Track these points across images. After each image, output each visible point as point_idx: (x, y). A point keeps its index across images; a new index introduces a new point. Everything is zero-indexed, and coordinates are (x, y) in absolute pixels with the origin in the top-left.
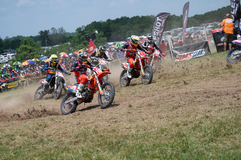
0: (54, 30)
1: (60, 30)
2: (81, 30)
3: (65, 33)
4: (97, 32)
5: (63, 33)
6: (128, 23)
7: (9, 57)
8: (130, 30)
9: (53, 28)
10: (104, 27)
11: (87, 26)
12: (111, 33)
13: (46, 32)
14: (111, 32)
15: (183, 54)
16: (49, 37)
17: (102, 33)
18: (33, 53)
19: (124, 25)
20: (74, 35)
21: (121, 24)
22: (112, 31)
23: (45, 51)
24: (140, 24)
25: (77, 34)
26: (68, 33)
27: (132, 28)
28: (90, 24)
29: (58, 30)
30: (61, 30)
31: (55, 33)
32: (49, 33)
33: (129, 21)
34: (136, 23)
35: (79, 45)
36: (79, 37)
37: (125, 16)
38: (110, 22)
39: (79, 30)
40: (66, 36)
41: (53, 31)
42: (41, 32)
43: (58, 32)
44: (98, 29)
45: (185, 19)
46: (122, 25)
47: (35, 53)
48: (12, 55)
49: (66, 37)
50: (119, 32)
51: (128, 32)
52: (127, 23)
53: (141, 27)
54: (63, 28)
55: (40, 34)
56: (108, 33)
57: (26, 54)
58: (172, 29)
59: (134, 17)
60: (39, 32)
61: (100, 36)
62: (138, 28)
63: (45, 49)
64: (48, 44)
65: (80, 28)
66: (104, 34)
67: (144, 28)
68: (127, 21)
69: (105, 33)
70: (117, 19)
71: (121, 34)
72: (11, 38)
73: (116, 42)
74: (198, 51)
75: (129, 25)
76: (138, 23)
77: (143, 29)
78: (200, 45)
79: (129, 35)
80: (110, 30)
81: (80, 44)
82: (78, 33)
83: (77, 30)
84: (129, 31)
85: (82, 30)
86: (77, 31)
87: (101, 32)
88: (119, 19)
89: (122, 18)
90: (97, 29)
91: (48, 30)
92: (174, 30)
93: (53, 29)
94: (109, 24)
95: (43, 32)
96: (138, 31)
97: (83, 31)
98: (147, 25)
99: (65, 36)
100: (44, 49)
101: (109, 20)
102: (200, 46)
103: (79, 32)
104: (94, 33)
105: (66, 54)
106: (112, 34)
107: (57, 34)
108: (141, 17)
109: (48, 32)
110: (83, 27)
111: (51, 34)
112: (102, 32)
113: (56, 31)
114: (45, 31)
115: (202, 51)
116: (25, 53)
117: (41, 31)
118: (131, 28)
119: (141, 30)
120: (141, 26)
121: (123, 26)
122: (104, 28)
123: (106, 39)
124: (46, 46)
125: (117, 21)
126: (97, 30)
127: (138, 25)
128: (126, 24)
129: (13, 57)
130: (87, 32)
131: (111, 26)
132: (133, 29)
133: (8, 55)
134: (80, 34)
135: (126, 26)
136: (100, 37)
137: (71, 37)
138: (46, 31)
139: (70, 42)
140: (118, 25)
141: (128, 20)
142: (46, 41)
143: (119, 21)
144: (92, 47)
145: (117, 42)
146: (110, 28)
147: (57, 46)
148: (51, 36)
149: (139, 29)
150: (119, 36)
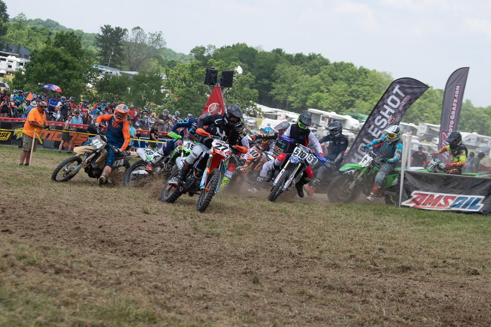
0: (139, 34)
1: (153, 39)
2: (203, 52)
3: (164, 49)
4: (239, 70)
5: (158, 47)
6: (321, 73)
7: (11, 64)
8: (322, 92)
9: (138, 28)
10: (261, 64)
12: (274, 85)
13: (120, 32)
14: (274, 81)
15: (430, 193)
16: (121, 47)
17: (251, 77)
18: (71, 72)
19: (311, 75)
20: (182, 61)
21: (304, 71)
22: (276, 81)
23: (100, 77)
24: (350, 85)
25: (191, 60)
26: (170, 50)
27: (329, 87)
28: (229, 47)
29: (148, 36)
30: (155, 37)
31: (138, 42)
32: (124, 36)
33: (326, 68)
34: (341, 79)
36: (193, 68)
37: (319, 55)
38: (279, 55)
39: (199, 52)
40: (163, 57)
41: (135, 34)
42: (107, 30)
43: (147, 41)
44: (246, 65)
45: (454, 109)
46: (307, 72)
47: (75, 73)
48: (19, 60)
49: (162, 59)
50: (293, 86)
51: (314, 94)
52: (319, 72)
53: (351, 92)
54: (162, 36)
55: (103, 32)
56: (266, 82)
57: (54, 70)
58: (423, 121)
59: (342, 64)
60: (102, 28)
61: (244, 82)
62: (344, 93)
63: (104, 73)
64: (112, 63)
65: (204, 48)
66: (256, 80)
67: (358, 97)
68: (321, 68)
69: (258, 79)
70: (299, 56)
71: (297, 94)
72: (30, 21)
73: (278, 110)
74: (469, 197)
75: (323, 79)
76: (347, 80)
77: (353, 99)
78: (476, 183)
79: (314, 101)
80: (273, 75)
82: (194, 58)
83: (193, 51)
84: (318, 93)
85: (205, 55)
86: (193, 54)
87: (248, 74)
88: (305, 56)
89: (312, 58)
90: (241, 64)
91: (125, 30)
92: (429, 126)
93: (138, 31)
94: (277, 60)
95: (113, 29)
96: (340, 101)
97: (209, 56)
98: (365, 93)
99: (161, 56)
100: (101, 71)
101: (279, 51)
102: (476, 185)
103: (197, 57)
104: (231, 70)
106: (274, 88)
107: (142, 46)
108: (358, 68)
109: (123, 33)
110: (210, 47)
111: (129, 41)
112: (252, 74)
113: (143, 38)
114: (116, 28)
115: (477, 201)
116: (53, 66)
117: (107, 25)
118: (327, 88)
119: (349, 101)
120: (350, 90)
121: (308, 76)
122: (261, 67)
123: (257, 95)
124: (107, 65)
125: (299, 59)
126: (241, 66)
127: (345, 85)
128: (316, 74)
129: (22, 67)
130: (216, 63)
131: (279, 67)
132: (329, 91)
133: (9, 58)
134: (198, 64)
135: (315, 77)
138: (118, 29)
140: (298, 70)
141: (325, 66)
142: (113, 53)
143: (302, 63)
144: (216, 104)
145: (280, 110)
146: (276, 71)
148: (129, 45)
149: (343, 95)
150: (291, 98)
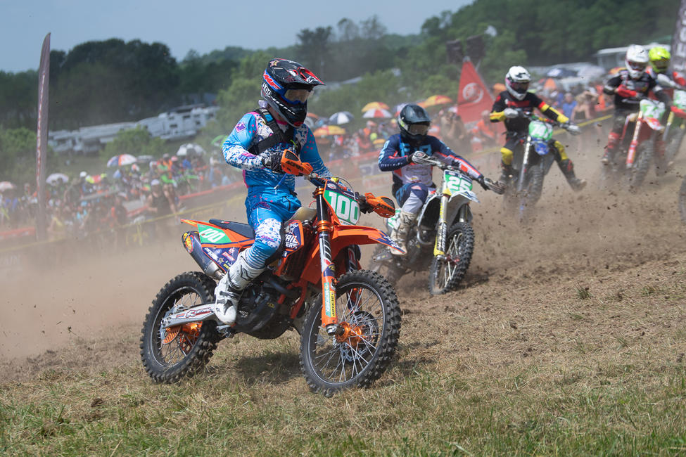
0: (348, 28)
1: (367, 28)
2: (438, 24)
3: (387, 36)
4: (491, 31)
5: (377, 37)
7: (198, 119)
8: (609, 24)
9: (344, 20)
10: (518, 14)
11: (461, 12)
12: (542, 35)
13: (322, 34)
14: (541, 31)
16: (330, 52)
17: (509, 36)
19: (588, 7)
22: (544, 29)
25: (425, 38)
26: (394, 35)
27: (616, 15)
28: (469, 6)
30: (370, 25)
31: (351, 38)
32: (329, 37)
35: (432, 77)
36: (431, 49)
39: (432, 25)
40: (388, 47)
41: (344, 29)
42: (306, 35)
43: (361, 33)
44: (499, 22)
46: (580, 6)
48: (206, 111)
50: (568, 30)
51: (599, 31)
53: (647, 12)
54: (378, 21)
55: (302, 40)
56: (531, 35)
60: (298, 35)
61: (502, 45)
62: (638, 15)
65: (437, 19)
66: (518, 37)
69: (519, 34)
71: (577, 38)
72: (205, 56)
75: (604, 7)
77: (652, 20)
79: (603, 40)
80: (537, 23)
81: (434, 73)
82: (428, 35)
83: (424, 27)
84: (605, 28)
85: (442, 26)
86: (426, 30)
87: (506, 33)
90: (491, 22)
91: (329, 28)
93: (345, 24)
95: (312, 33)
97: (447, 27)
99: (385, 48)
103: (431, 33)
104: (480, 35)
105: (385, 106)
106: (545, 40)
107: (357, 41)
109: (328, 33)
110: (444, 14)
111: (339, 40)
112: (509, 30)
113: (354, 31)
114: (316, 29)
117: (303, 29)
118: (613, 18)
119: (648, 25)
121: (584, 9)
122: (519, 18)
123: (526, 56)
126: (492, 25)
127: (637, 5)
128: (593, 3)
129: (213, 119)
130: (458, 31)
131: (541, 10)
132: (617, 20)
133: (194, 112)
134: (436, 41)
135: (593, 8)
136: (502, 49)
137: (403, 52)
138: (320, 31)
139: (402, 69)
142: (322, 64)
144: (471, 85)
146: (539, 17)
147: (357, 80)
148: (340, 46)
149: (638, 20)
150: (571, 46)
